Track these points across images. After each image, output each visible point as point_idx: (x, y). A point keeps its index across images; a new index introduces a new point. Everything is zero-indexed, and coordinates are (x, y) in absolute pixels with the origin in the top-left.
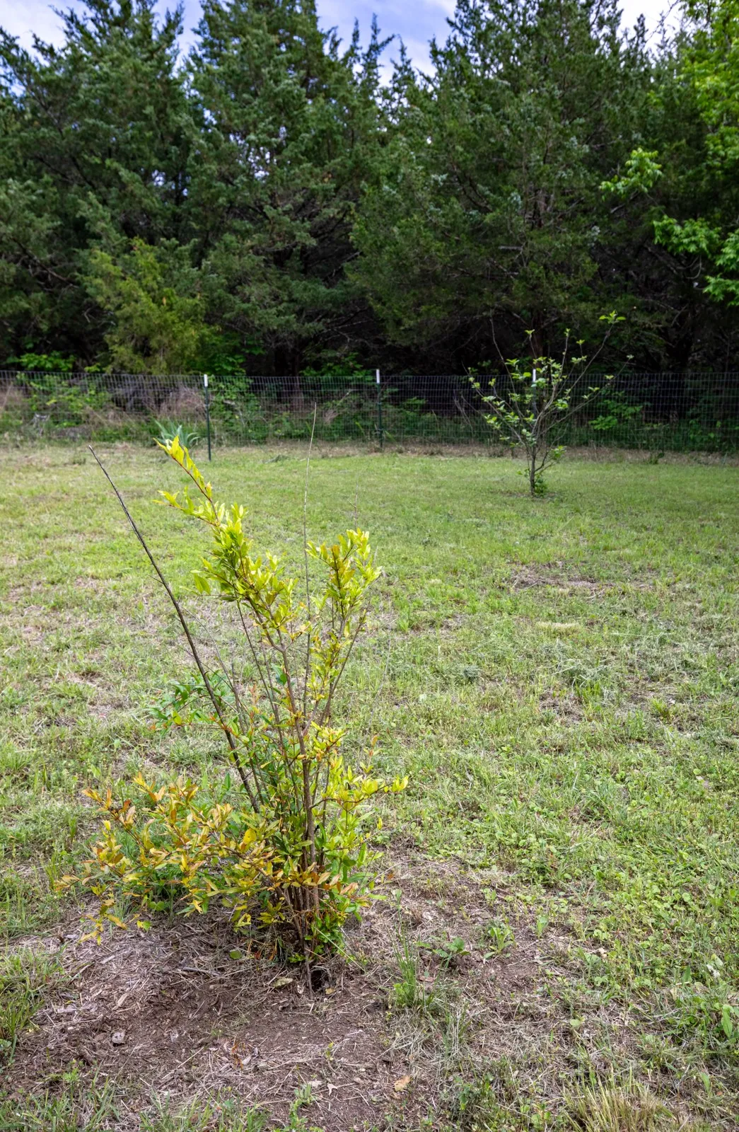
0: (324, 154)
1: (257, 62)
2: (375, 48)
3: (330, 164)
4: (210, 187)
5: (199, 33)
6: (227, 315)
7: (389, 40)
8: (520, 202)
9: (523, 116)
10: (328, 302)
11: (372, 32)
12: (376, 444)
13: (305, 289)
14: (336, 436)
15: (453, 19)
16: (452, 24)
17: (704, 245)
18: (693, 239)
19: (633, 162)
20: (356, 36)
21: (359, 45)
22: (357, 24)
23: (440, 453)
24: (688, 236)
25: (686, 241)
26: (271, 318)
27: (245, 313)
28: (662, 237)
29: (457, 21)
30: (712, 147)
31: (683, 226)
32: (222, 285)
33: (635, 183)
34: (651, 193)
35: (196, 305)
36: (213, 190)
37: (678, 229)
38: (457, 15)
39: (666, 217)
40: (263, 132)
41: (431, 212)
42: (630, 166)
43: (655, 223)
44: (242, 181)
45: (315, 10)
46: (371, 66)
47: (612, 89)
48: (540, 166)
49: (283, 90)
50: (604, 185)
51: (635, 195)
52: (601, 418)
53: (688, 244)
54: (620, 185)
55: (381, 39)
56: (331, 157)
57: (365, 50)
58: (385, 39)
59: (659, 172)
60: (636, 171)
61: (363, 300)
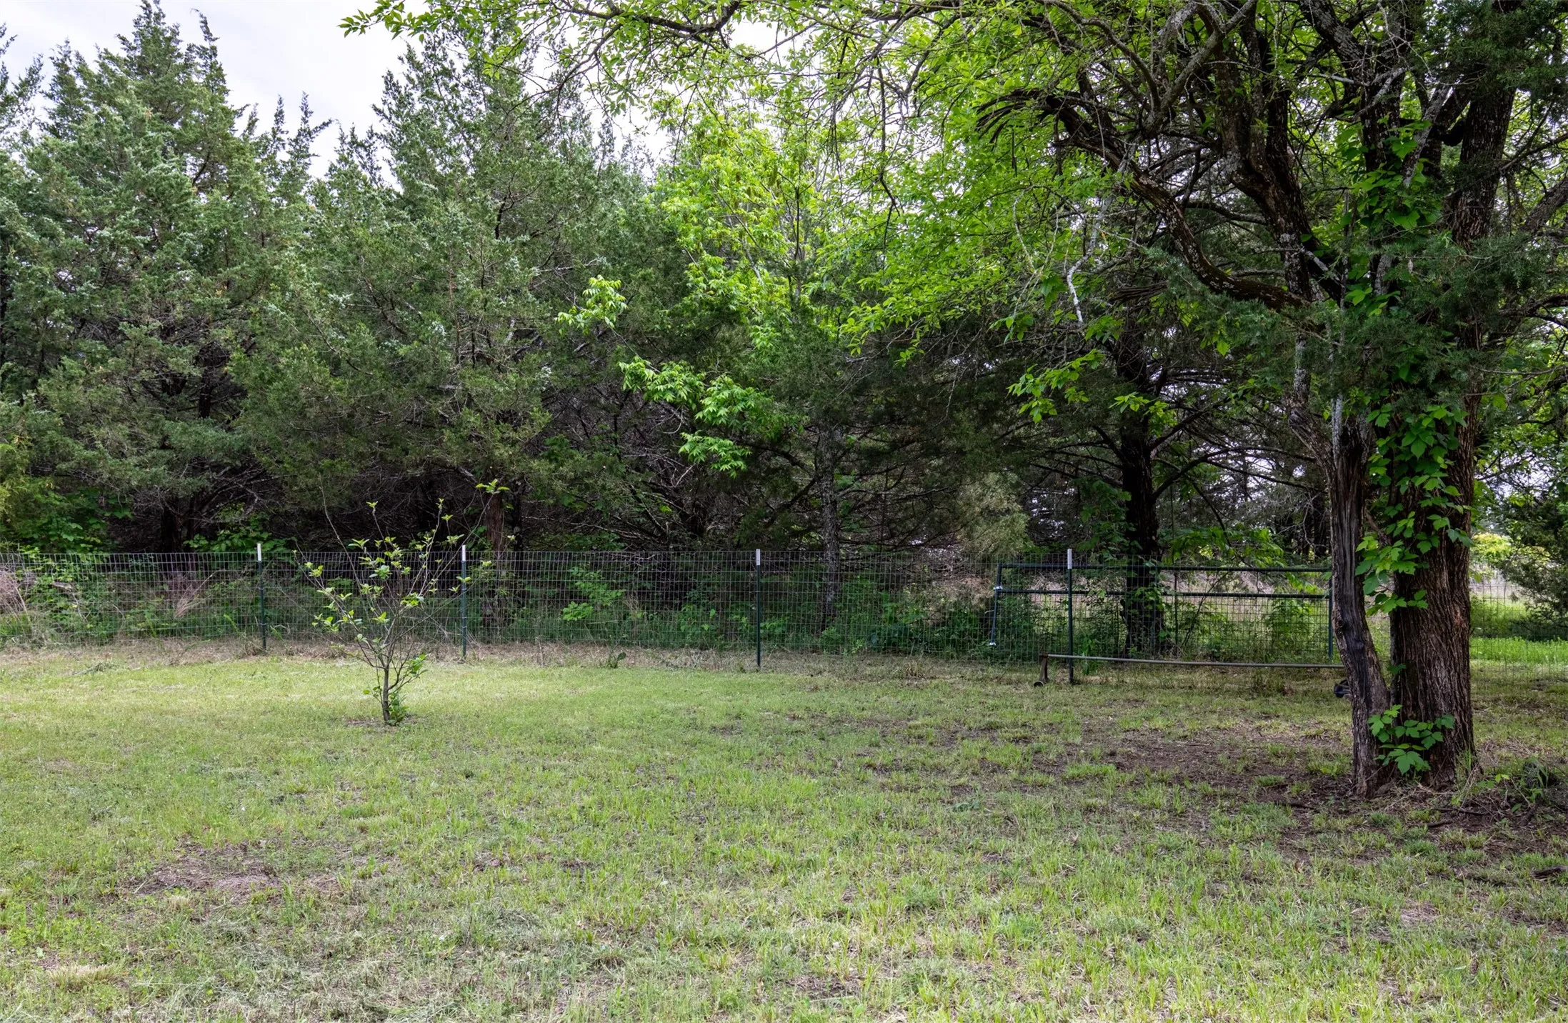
0: (219, 258)
1: (122, 139)
2: (307, 133)
3: (225, 273)
4: (43, 294)
5: (51, 97)
6: (63, 466)
7: (325, 124)
8: (444, 333)
9: (447, 229)
10: (217, 450)
11: (302, 114)
12: (257, 642)
13: (184, 431)
14: (221, 631)
15: (380, 106)
16: (379, 111)
17: (683, 394)
18: (669, 386)
19: (592, 291)
20: (279, 116)
21: (283, 127)
22: (280, 102)
23: (343, 654)
24: (665, 382)
25: (661, 388)
26: (132, 471)
27: (90, 464)
28: (632, 382)
29: (385, 109)
30: (692, 278)
31: (659, 369)
32: (56, 425)
33: (597, 315)
34: (617, 329)
35: (12, 452)
36: (46, 299)
37: (649, 373)
38: (385, 102)
39: (637, 358)
40: (124, 227)
41: (332, 340)
42: (590, 296)
43: (622, 365)
44: (88, 287)
45: (224, 81)
46: (301, 153)
47: (570, 203)
48: (469, 291)
49: (156, 176)
50: (563, 316)
51: (599, 332)
52: (573, 604)
53: (664, 392)
54: (580, 317)
55: (313, 123)
56: (229, 263)
57: (293, 135)
58: (319, 123)
59: (624, 305)
60: (597, 302)
61: (245, 452)
